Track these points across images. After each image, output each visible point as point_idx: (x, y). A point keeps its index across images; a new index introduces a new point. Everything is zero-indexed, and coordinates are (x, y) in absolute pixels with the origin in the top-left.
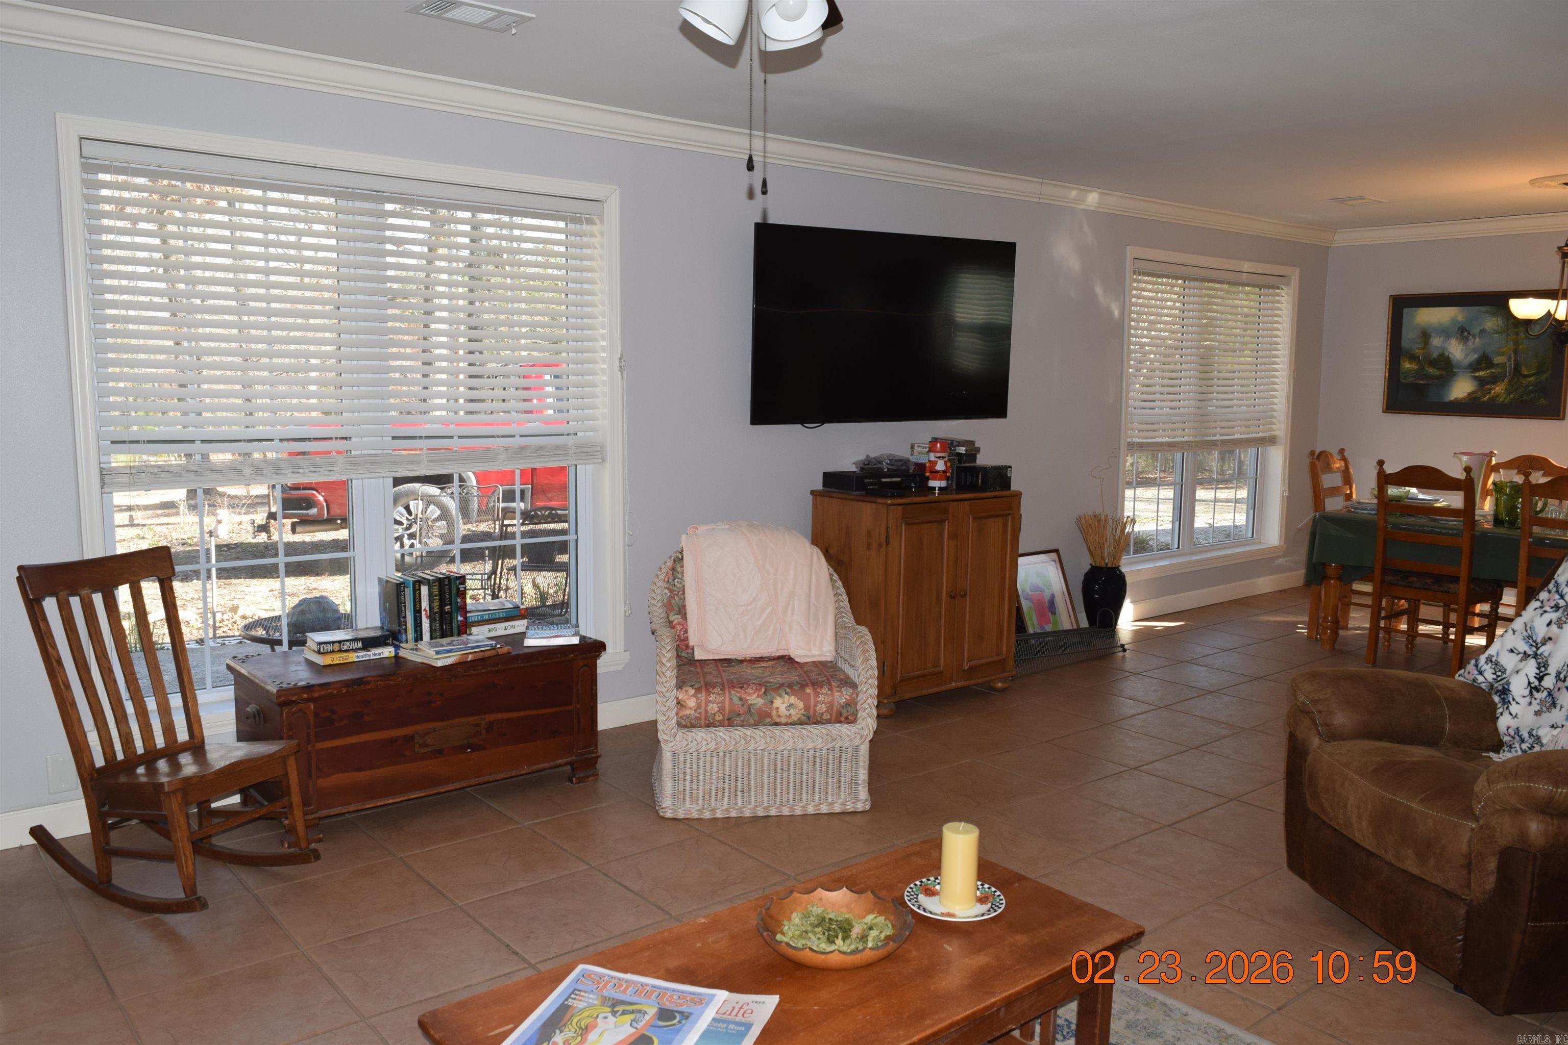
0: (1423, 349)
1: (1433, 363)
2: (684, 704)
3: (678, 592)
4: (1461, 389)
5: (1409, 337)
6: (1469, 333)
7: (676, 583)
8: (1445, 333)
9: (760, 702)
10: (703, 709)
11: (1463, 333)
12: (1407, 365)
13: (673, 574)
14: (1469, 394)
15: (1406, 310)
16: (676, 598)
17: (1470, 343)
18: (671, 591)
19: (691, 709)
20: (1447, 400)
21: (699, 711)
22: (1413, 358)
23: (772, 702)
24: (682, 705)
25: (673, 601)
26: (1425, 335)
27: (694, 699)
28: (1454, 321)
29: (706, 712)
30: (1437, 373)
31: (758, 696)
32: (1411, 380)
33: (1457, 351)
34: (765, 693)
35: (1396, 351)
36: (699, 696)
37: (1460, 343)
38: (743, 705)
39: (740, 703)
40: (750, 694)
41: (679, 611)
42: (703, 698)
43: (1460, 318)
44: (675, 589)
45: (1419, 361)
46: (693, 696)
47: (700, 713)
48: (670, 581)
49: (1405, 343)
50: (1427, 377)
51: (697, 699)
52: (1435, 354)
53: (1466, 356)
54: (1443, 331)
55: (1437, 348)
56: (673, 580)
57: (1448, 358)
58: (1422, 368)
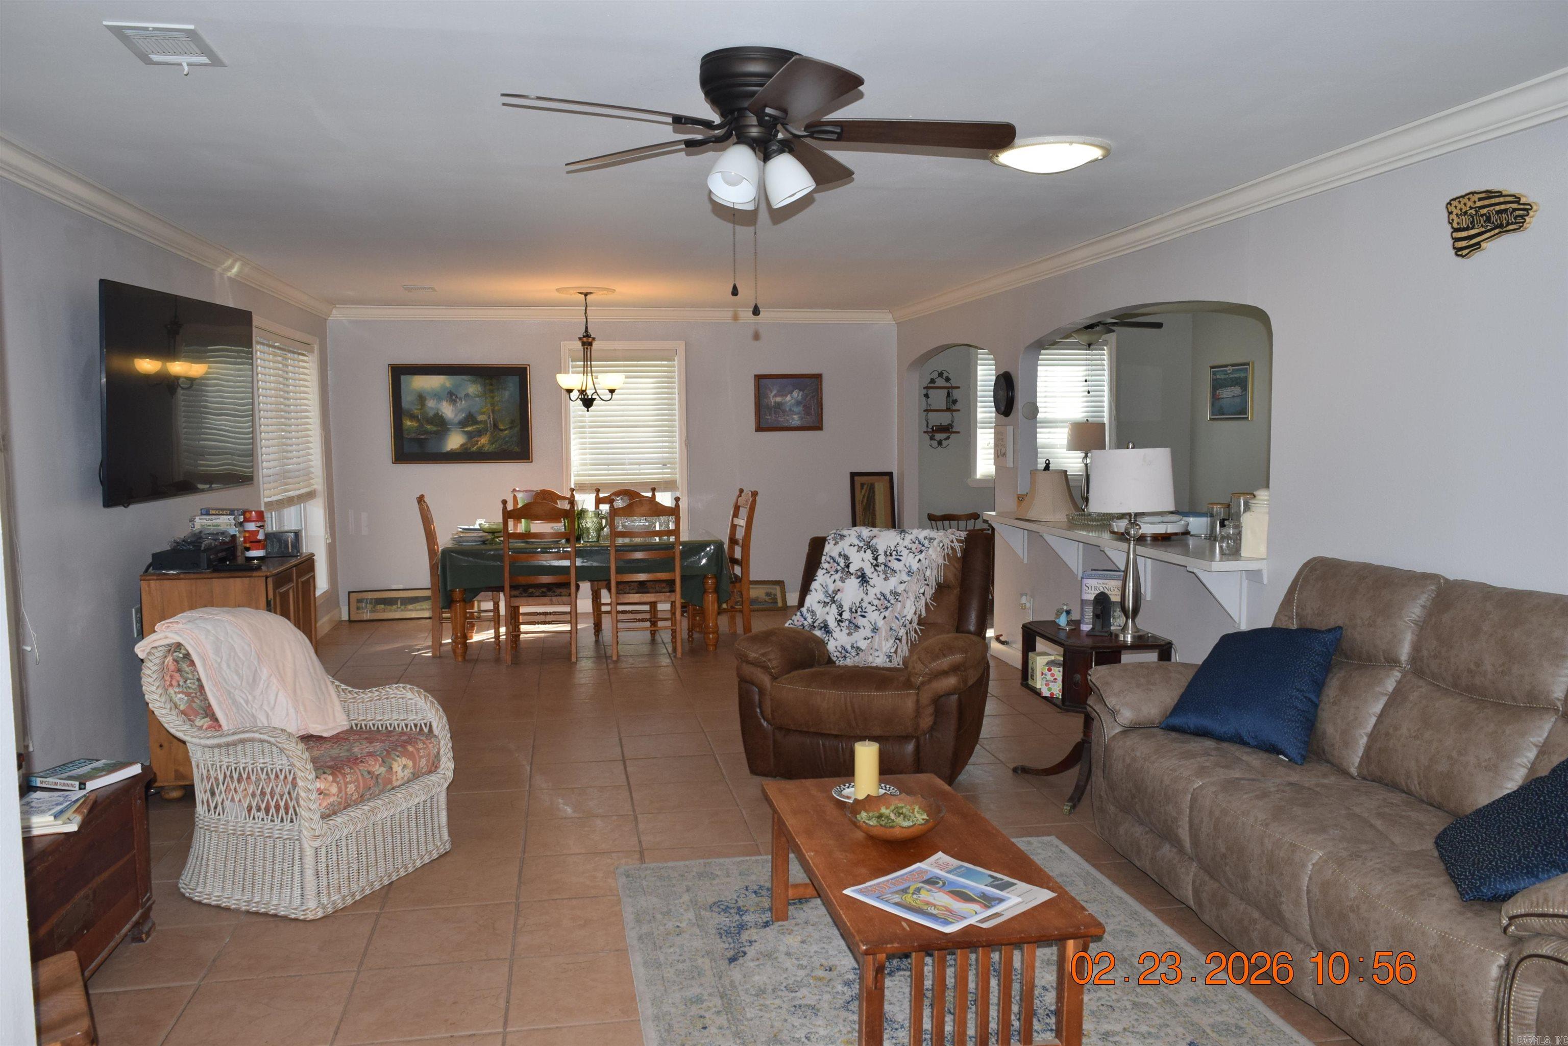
0: (421, 409)
1: (430, 421)
2: (327, 792)
3: (196, 694)
4: (455, 441)
5: (407, 400)
6: (456, 397)
7: (190, 685)
8: (438, 396)
9: (383, 770)
10: (343, 792)
11: (452, 397)
12: (408, 423)
13: (181, 676)
14: (462, 445)
15: (403, 377)
16: (196, 700)
17: (458, 405)
18: (187, 694)
19: (334, 795)
20: (444, 451)
21: (340, 795)
22: (413, 417)
23: (391, 768)
24: (325, 794)
25: (194, 705)
26: (421, 398)
27: (335, 785)
28: (443, 387)
29: (346, 794)
30: (435, 429)
31: (380, 766)
32: (413, 435)
33: (448, 411)
34: (383, 761)
35: (398, 412)
36: (338, 780)
37: (450, 405)
38: (372, 778)
39: (370, 776)
40: (374, 766)
41: (206, 713)
42: (342, 781)
43: (448, 384)
44: (191, 691)
45: (418, 420)
46: (332, 782)
47: (341, 798)
48: (181, 683)
49: (405, 405)
50: (426, 432)
51: (338, 783)
52: (431, 414)
53: (456, 415)
54: (435, 395)
55: (432, 408)
56: (185, 682)
57: (442, 416)
58: (421, 426)
